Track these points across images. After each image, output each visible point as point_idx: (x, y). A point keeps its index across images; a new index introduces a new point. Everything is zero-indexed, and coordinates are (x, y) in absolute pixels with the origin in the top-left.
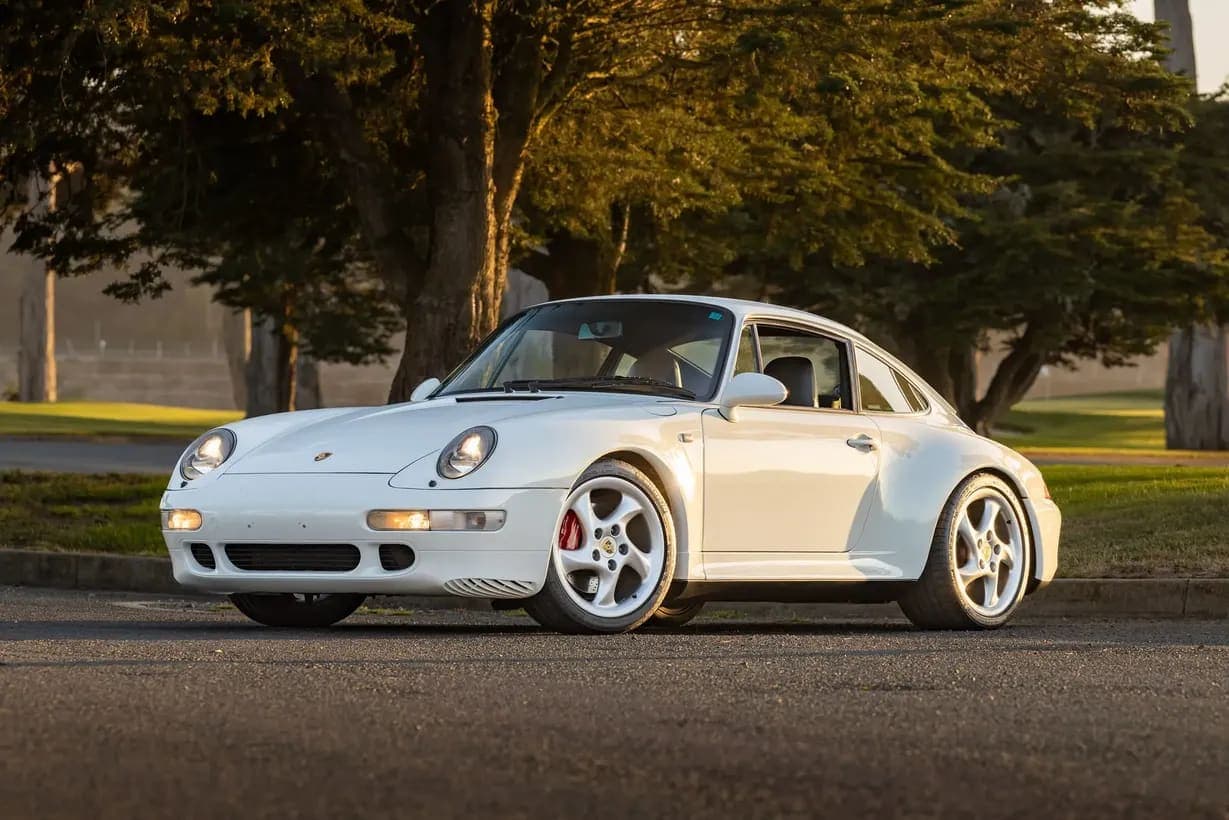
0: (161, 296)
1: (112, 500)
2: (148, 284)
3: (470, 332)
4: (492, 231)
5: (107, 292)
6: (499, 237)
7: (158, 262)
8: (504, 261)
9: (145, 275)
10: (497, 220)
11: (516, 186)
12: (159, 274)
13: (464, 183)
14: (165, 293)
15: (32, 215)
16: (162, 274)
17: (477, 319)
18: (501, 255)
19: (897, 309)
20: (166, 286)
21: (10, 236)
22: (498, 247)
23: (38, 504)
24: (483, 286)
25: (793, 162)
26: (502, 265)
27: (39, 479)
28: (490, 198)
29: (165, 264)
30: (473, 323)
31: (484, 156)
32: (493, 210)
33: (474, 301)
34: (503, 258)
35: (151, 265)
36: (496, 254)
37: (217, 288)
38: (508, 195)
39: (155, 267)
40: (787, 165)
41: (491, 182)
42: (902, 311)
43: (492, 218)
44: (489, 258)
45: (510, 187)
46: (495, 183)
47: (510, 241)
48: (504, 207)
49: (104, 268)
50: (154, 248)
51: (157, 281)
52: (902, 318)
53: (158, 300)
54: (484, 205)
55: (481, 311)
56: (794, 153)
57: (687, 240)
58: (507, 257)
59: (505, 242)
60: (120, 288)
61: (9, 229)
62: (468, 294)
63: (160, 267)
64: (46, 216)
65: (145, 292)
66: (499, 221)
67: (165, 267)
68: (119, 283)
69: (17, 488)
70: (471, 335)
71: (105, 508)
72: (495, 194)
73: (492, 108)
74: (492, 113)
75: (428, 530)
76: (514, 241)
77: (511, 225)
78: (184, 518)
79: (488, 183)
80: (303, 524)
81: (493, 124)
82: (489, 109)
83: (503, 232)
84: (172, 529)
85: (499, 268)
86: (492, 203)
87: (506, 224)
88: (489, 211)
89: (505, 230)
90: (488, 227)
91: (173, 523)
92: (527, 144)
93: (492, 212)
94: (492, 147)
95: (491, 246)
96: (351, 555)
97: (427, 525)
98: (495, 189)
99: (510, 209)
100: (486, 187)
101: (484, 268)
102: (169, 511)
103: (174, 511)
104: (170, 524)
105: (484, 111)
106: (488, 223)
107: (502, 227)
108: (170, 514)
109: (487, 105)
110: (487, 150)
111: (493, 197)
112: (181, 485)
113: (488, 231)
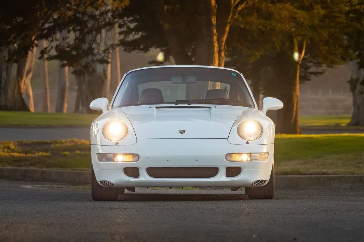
2: (87, 70)
4: (216, 49)
5: (73, 73)
10: (219, 45)
11: (227, 33)
12: (91, 66)
13: (205, 31)
16: (93, 67)
18: (222, 58)
22: (220, 55)
28: (215, 38)
29: (94, 63)
32: (217, 42)
34: (222, 59)
35: (88, 63)
36: (219, 58)
38: (223, 36)
39: (90, 64)
41: (215, 31)
43: (216, 45)
44: (215, 60)
45: (224, 33)
46: (217, 32)
48: (222, 41)
51: (91, 69)
54: (212, 40)
59: (223, 53)
60: (78, 71)
72: (217, 36)
73: (215, 4)
74: (215, 6)
75: (250, 161)
76: (227, 53)
77: (226, 47)
78: (125, 157)
79: (214, 31)
80: (197, 159)
81: (215, 10)
82: (213, 5)
83: (222, 50)
84: (116, 162)
85: (221, 63)
86: (216, 39)
87: (223, 47)
88: (214, 42)
89: (223, 49)
90: (214, 48)
91: (117, 159)
92: (230, 17)
93: (216, 43)
94: (215, 19)
95: (216, 55)
96: (214, 171)
97: (249, 159)
98: (217, 34)
99: (225, 41)
100: (214, 33)
101: (213, 63)
102: (114, 154)
103: (117, 154)
104: (115, 160)
105: (211, 5)
106: (214, 47)
107: (221, 48)
108: (115, 155)
109: (212, 3)
110: (213, 20)
111: (216, 37)
112: (115, 143)
113: (214, 50)
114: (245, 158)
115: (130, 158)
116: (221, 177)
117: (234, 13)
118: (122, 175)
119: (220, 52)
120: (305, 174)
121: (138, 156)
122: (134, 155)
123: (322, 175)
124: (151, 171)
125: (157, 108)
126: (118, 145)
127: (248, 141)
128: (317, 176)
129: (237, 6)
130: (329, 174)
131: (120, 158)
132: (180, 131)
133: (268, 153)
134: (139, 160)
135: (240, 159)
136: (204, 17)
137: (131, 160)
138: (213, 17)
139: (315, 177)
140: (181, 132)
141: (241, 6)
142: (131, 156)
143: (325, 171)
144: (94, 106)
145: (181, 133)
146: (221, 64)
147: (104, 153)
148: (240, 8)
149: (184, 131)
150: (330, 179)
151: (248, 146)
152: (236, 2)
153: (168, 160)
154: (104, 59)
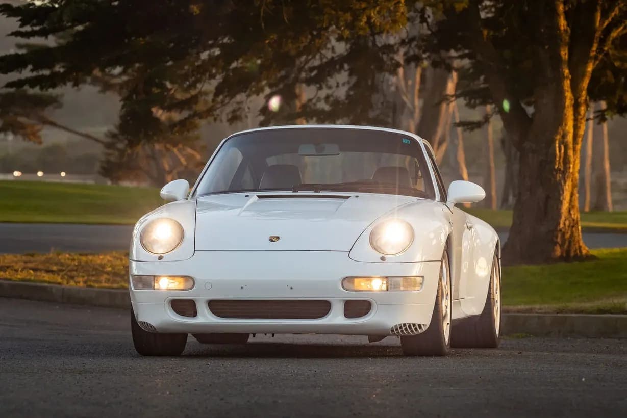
3: (555, 164)
4: (569, 102)
10: (574, 96)
11: (588, 75)
13: (549, 73)
17: (560, 157)
18: (580, 117)
22: (576, 112)
24: (564, 136)
26: (581, 123)
28: (567, 83)
30: (557, 159)
31: (561, 55)
32: (570, 90)
33: (557, 145)
34: (581, 119)
36: (574, 116)
38: (582, 80)
41: (567, 72)
43: (569, 94)
44: (567, 119)
45: (584, 75)
46: (571, 73)
48: (580, 88)
54: (562, 86)
55: (563, 151)
59: (582, 109)
62: (553, 141)
66: (576, 97)
70: (556, 167)
72: (572, 80)
73: (565, 27)
74: (566, 31)
75: (385, 291)
78: (172, 281)
79: (564, 72)
80: (291, 286)
81: (567, 38)
82: (562, 28)
83: (580, 103)
84: (158, 289)
85: (579, 125)
86: (569, 86)
87: (583, 98)
88: (565, 90)
89: (583, 102)
91: (159, 285)
92: (594, 49)
93: (568, 91)
94: (567, 51)
95: (569, 112)
96: (322, 307)
97: (384, 287)
98: (570, 76)
99: (585, 88)
100: (564, 75)
101: (564, 125)
102: (154, 276)
103: (159, 276)
104: (156, 286)
105: (559, 29)
106: (565, 98)
107: (579, 100)
108: (156, 278)
109: (561, 25)
110: (562, 53)
111: (569, 82)
112: (158, 258)
113: (565, 102)
114: (377, 285)
115: (180, 283)
116: (336, 318)
117: (602, 42)
118: (169, 312)
119: (576, 106)
121: (192, 279)
122: (187, 278)
124: (217, 307)
125: (260, 197)
126: (161, 260)
127: (384, 256)
129: (608, 31)
131: (164, 284)
132: (271, 237)
133: (423, 277)
134: (194, 286)
135: (369, 287)
136: (547, 47)
137: (181, 287)
138: (562, 49)
140: (273, 238)
141: (616, 30)
142: (181, 280)
144: (166, 193)
145: (271, 240)
146: (579, 127)
147: (141, 273)
148: (614, 34)
149: (278, 238)
151: (383, 265)
152: (604, 23)
153: (242, 288)
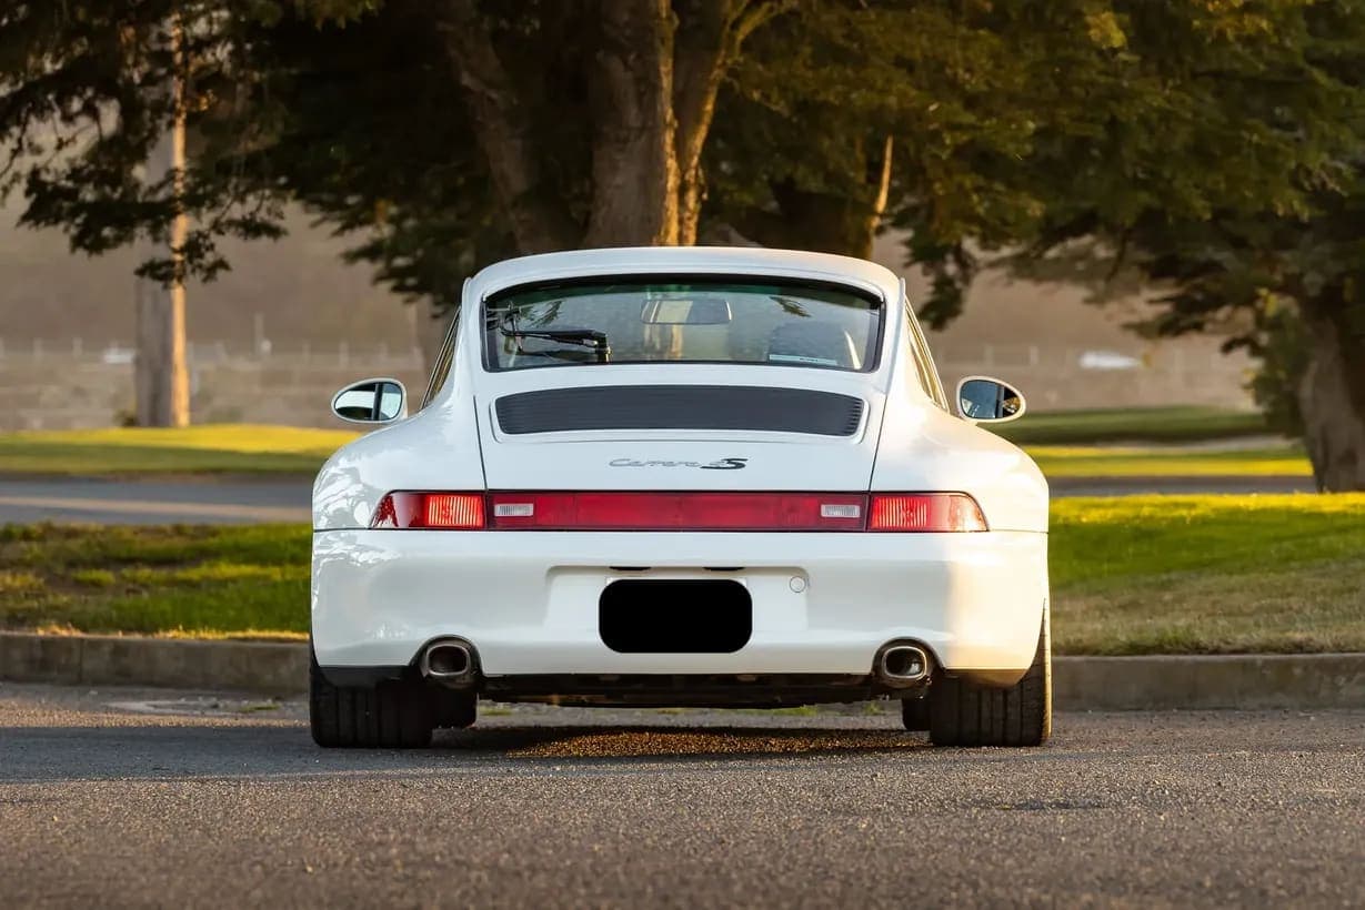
0: (216, 279)
1: (159, 561)
2: (197, 261)
4: (672, 182)
5: (141, 272)
6: (682, 190)
7: (209, 230)
8: (692, 224)
9: (193, 248)
10: (680, 166)
11: (707, 119)
12: (211, 247)
13: (633, 116)
14: (221, 273)
15: (48, 171)
16: (217, 248)
18: (687, 214)
19: (1307, 280)
20: (221, 264)
21: (19, 202)
22: (682, 203)
23: (60, 570)
25: (1102, 79)
26: (689, 228)
27: (72, 534)
28: (669, 137)
29: (220, 233)
31: (658, 77)
32: (674, 153)
34: (689, 219)
35: (200, 234)
36: (679, 213)
37: (379, 266)
38: (695, 133)
39: (206, 237)
40: (1092, 83)
41: (669, 115)
42: (1313, 281)
43: (672, 164)
44: (669, 220)
45: (698, 121)
46: (675, 115)
47: (699, 196)
48: (690, 150)
49: (137, 240)
50: (204, 210)
51: (209, 258)
52: (1313, 292)
53: (211, 284)
54: (661, 147)
56: (1102, 66)
57: (978, 190)
58: (695, 219)
59: (691, 197)
60: (160, 266)
61: (19, 190)
63: (214, 237)
64: (69, 172)
65: (193, 271)
66: (683, 170)
67: (221, 237)
68: (158, 261)
69: (36, 547)
71: (145, 573)
72: (676, 132)
73: (669, 11)
74: (669, 19)
76: (705, 196)
77: (700, 172)
79: (664, 113)
81: (672, 35)
82: (663, 14)
83: (688, 183)
85: (685, 233)
86: (672, 143)
87: (693, 172)
88: (666, 155)
89: (692, 180)
90: (667, 176)
92: (719, 62)
93: (671, 156)
94: (670, 66)
95: (672, 203)
98: (676, 124)
99: (699, 151)
100: (665, 120)
101: (662, 233)
105: (659, 16)
106: (666, 171)
107: (687, 177)
109: (661, 8)
110: (665, 69)
111: (672, 135)
113: (667, 182)
117: (731, 45)
120: (1216, 651)
123: (1290, 653)
128: (1272, 657)
129: (739, 22)
130: (1319, 651)
138: (663, 61)
139: (1266, 662)
141: (750, 18)
143: (1298, 637)
146: (686, 237)
148: (746, 29)
150: (1333, 668)
154: (258, 220)
